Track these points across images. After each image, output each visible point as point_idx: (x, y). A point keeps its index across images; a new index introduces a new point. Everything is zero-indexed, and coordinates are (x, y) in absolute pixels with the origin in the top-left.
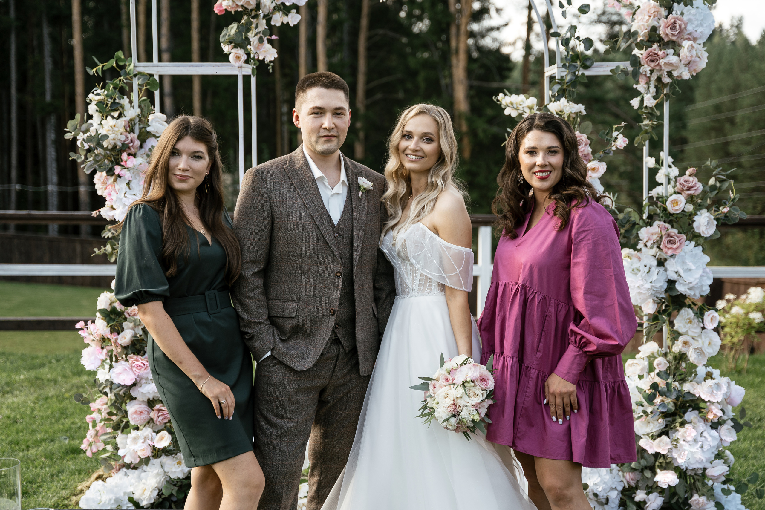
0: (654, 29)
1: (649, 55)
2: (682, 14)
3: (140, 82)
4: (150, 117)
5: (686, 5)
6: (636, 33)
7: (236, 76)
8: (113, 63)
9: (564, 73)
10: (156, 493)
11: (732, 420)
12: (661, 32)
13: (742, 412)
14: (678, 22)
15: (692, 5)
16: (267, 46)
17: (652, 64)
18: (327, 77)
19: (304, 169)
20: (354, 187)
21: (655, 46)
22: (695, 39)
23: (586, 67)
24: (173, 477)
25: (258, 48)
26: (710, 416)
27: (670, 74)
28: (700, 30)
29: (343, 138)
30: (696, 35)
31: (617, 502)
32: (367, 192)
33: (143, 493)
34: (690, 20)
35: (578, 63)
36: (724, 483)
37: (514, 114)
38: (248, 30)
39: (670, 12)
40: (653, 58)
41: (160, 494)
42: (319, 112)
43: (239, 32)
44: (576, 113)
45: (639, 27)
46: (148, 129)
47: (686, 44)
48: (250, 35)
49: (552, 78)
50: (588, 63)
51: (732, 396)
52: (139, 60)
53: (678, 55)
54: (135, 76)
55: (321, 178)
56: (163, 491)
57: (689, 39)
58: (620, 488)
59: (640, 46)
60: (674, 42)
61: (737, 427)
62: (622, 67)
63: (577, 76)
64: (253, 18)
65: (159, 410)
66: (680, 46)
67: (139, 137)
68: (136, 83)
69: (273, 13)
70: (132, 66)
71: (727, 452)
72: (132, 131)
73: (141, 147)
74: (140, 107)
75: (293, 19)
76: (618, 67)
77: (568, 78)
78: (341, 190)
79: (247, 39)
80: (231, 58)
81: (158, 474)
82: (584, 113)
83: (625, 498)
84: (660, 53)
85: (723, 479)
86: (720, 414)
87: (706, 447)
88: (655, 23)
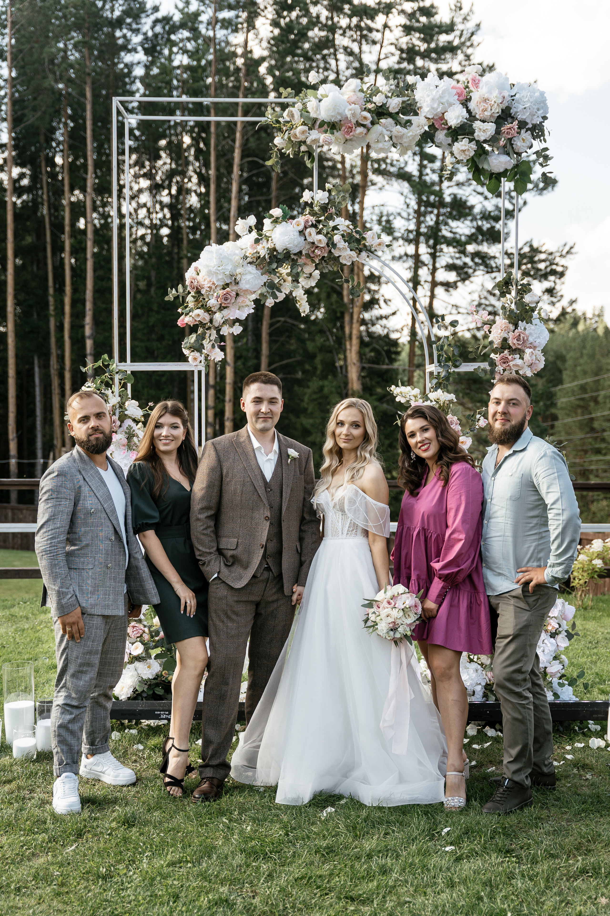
0: (505, 340)
1: (502, 359)
2: (525, 329)
3: (120, 377)
4: (127, 404)
5: (527, 323)
6: (491, 343)
7: (193, 372)
8: (100, 363)
9: (441, 370)
10: (132, 690)
11: (567, 631)
12: (510, 342)
13: (574, 625)
14: (522, 335)
15: (531, 323)
16: (217, 350)
17: (504, 365)
18: (266, 376)
19: (247, 442)
20: (284, 455)
21: (506, 352)
22: (535, 348)
23: (456, 366)
24: (145, 677)
25: (210, 352)
26: (550, 628)
27: (517, 372)
28: (538, 341)
29: (276, 419)
30: (535, 344)
31: (481, 694)
32: (294, 459)
33: (122, 690)
34: (531, 334)
35: (450, 363)
36: (560, 678)
37: (403, 401)
38: (203, 338)
39: (516, 328)
40: (505, 361)
41: (135, 691)
42: (258, 400)
43: (197, 340)
44: (449, 401)
45: (495, 338)
46: (126, 413)
47: (528, 351)
48: (204, 342)
49: (431, 373)
50: (457, 364)
51: (566, 613)
52: (120, 361)
53: (523, 359)
54: (117, 373)
55: (259, 448)
56: (137, 688)
57: (530, 348)
58: (484, 684)
59: (495, 351)
60: (519, 349)
61: (570, 636)
62: (482, 367)
63: (450, 373)
64: (207, 329)
65: (134, 627)
66: (524, 352)
67: (119, 419)
68: (117, 378)
69: (222, 326)
70: (115, 365)
71: (563, 657)
72: (114, 414)
73: (120, 426)
74: (120, 396)
75: (237, 330)
76: (479, 367)
77: (443, 374)
78: (273, 457)
79: (202, 345)
80: (190, 359)
81: (132, 676)
82: (455, 400)
83: (487, 692)
84: (510, 357)
85: (559, 675)
86: (557, 626)
87: (546, 651)
88: (506, 335)
